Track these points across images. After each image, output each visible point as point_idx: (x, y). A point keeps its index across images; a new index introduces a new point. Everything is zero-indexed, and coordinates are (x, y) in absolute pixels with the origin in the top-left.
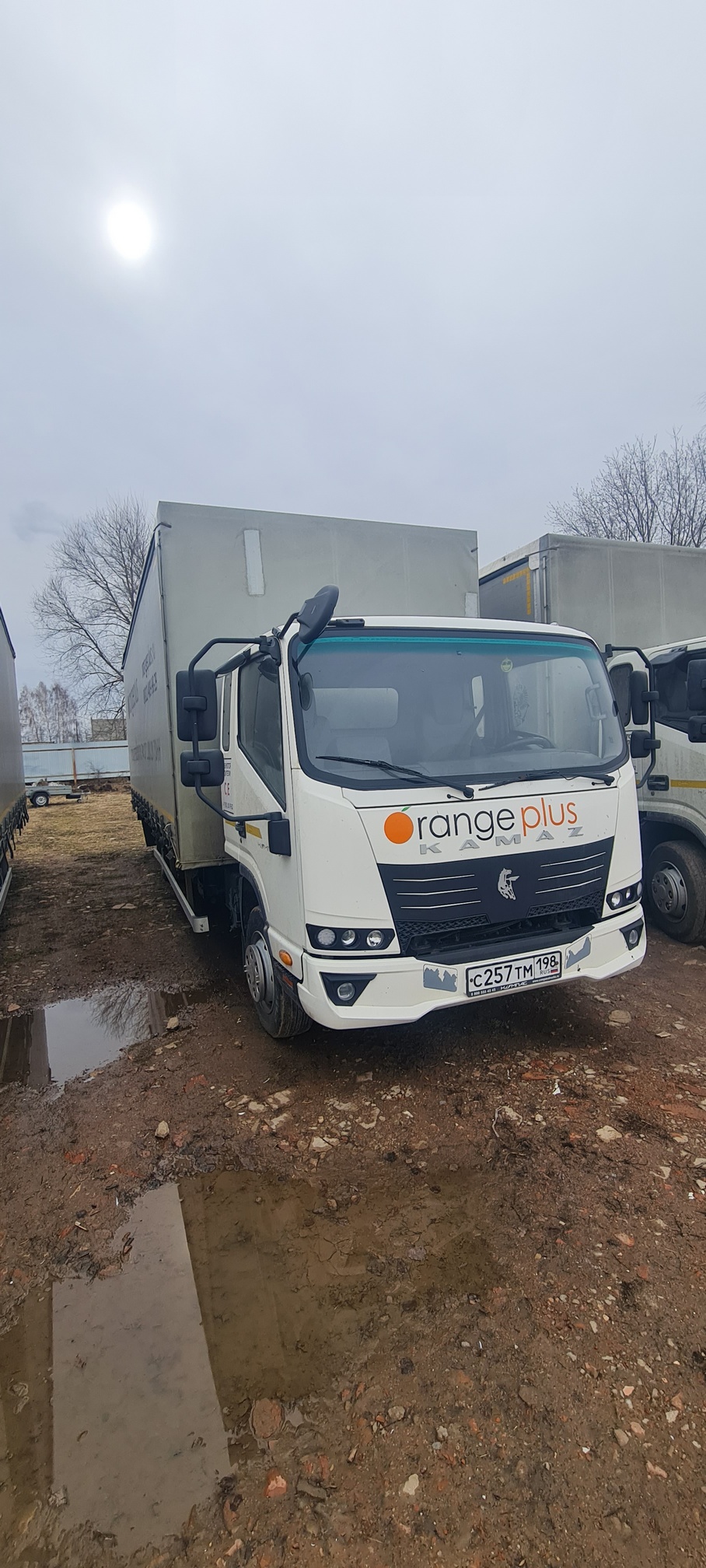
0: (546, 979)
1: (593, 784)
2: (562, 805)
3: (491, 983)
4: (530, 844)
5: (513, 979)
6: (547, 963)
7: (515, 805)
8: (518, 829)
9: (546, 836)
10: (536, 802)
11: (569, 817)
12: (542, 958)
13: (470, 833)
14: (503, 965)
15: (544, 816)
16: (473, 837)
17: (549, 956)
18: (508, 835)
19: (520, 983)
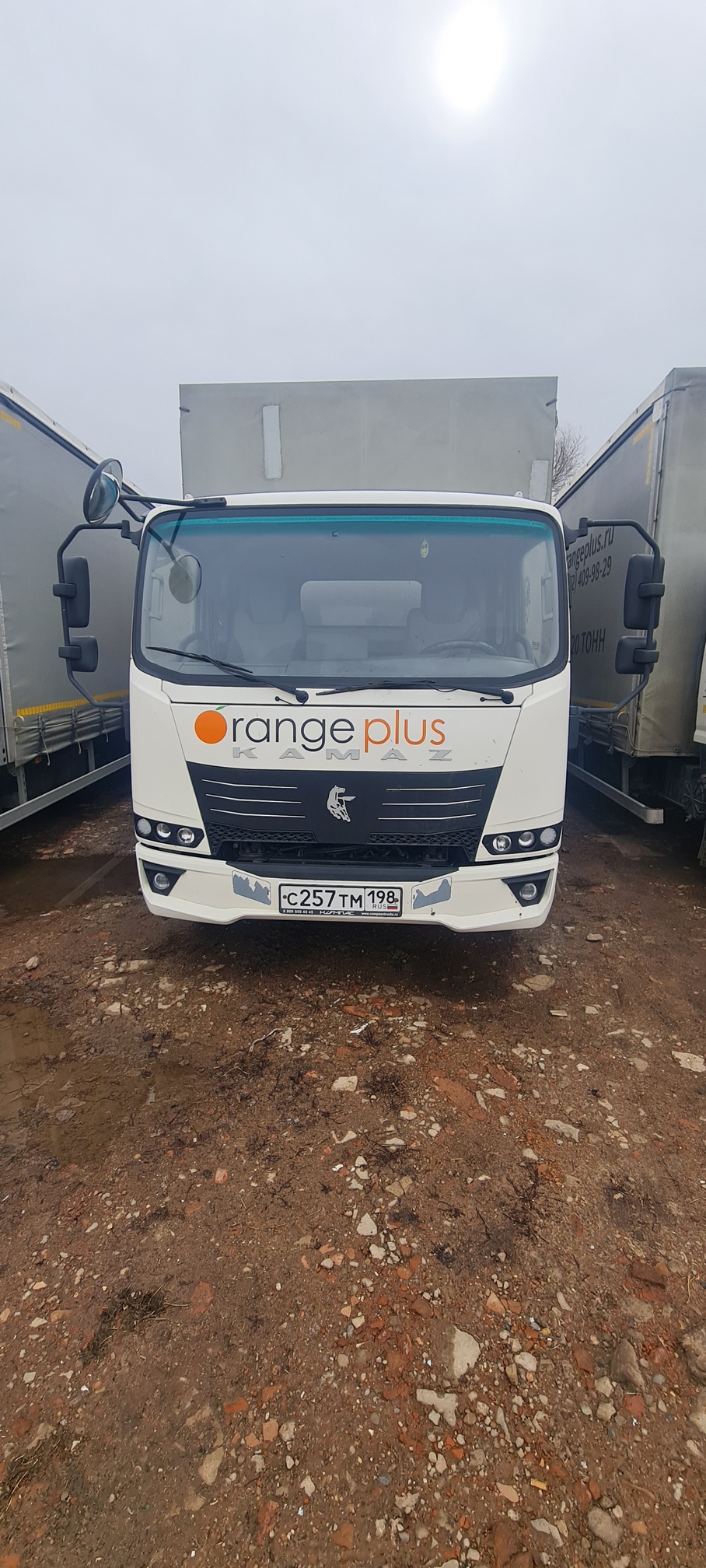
0: (381, 914)
1: (482, 700)
2: (424, 721)
3: (309, 905)
4: (372, 762)
5: (337, 904)
6: (383, 898)
7: (358, 717)
8: (358, 742)
9: (394, 755)
10: (389, 715)
11: (431, 735)
12: (376, 891)
13: (295, 741)
14: (324, 889)
15: (398, 732)
16: (298, 746)
17: (386, 891)
18: (343, 749)
19: (345, 912)
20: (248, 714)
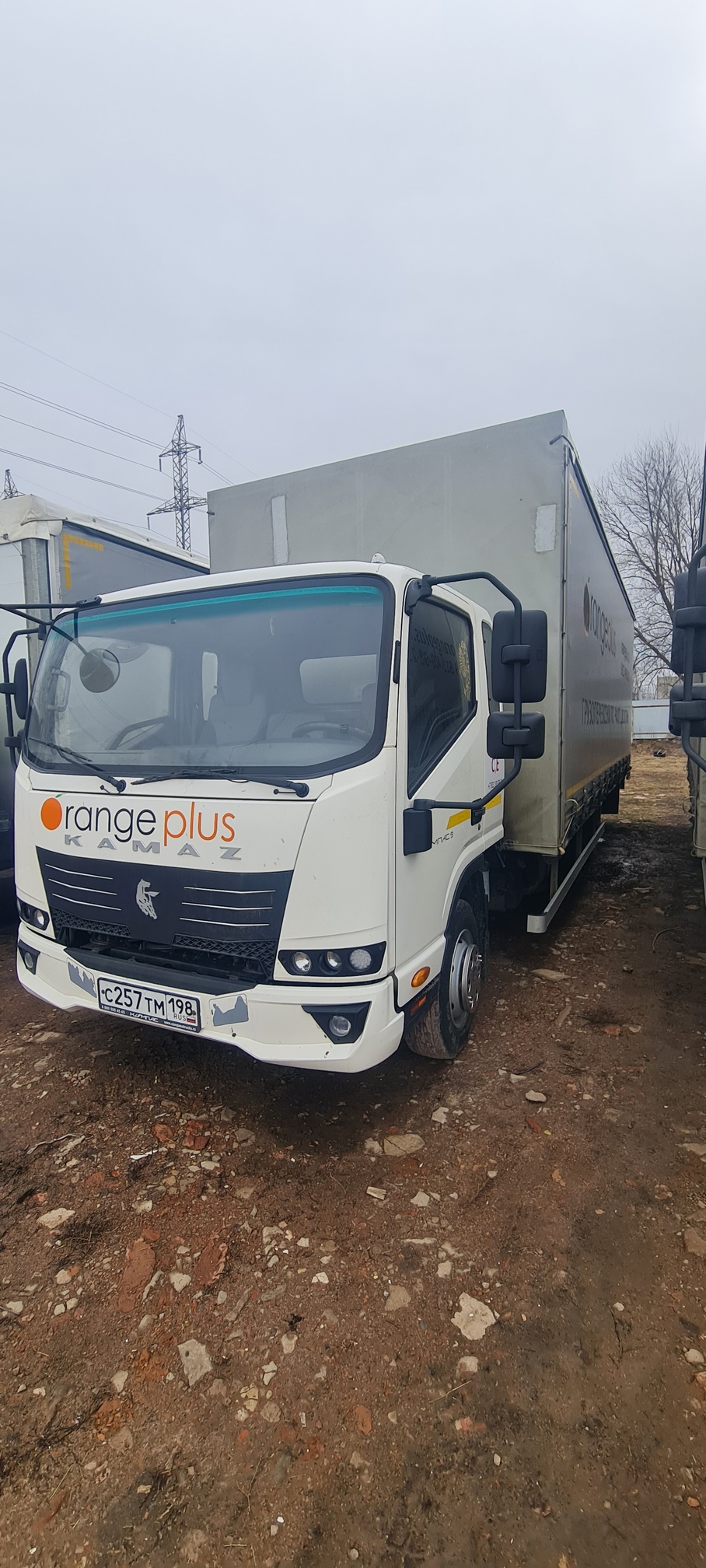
0: (180, 1026)
1: (276, 792)
2: (216, 815)
3: (122, 1004)
4: (169, 857)
5: (143, 1009)
6: (182, 1007)
7: (159, 807)
8: (157, 837)
9: (187, 850)
10: (184, 806)
11: (223, 831)
12: (176, 999)
13: (109, 831)
14: (132, 989)
15: (192, 824)
16: (111, 836)
17: (184, 1001)
18: (146, 841)
19: (151, 1017)
20: (77, 801)
